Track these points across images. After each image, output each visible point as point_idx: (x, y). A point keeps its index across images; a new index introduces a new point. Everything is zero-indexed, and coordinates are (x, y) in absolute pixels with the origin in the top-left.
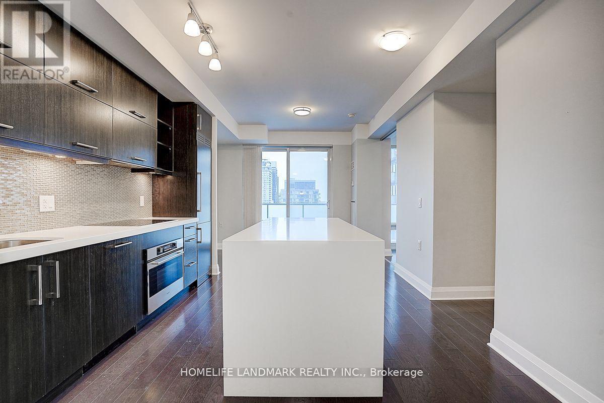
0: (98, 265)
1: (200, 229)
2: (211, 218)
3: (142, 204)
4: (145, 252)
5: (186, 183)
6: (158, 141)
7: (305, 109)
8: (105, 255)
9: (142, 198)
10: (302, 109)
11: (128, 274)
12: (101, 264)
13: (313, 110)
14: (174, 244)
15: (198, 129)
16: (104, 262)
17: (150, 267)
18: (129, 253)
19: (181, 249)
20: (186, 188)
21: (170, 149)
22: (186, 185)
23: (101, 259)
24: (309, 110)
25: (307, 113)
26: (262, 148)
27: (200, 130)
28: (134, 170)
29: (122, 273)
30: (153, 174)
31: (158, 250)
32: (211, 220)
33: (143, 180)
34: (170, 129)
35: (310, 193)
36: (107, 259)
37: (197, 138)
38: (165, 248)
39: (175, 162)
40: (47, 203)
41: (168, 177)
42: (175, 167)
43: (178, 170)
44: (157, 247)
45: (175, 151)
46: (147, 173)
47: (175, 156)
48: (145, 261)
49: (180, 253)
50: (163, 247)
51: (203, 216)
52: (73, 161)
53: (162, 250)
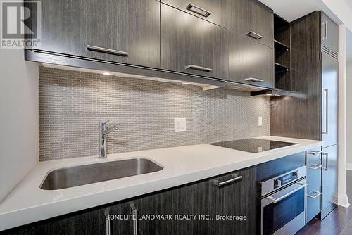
1: (325, 154)
3: (260, 124)
4: (259, 187)
5: (307, 102)
6: (275, 61)
9: (260, 119)
12: (201, 204)
14: (295, 174)
15: (323, 39)
16: (206, 201)
17: (265, 203)
18: (240, 188)
19: (303, 178)
20: (308, 108)
21: (287, 70)
22: (307, 105)
23: (201, 199)
28: (254, 94)
30: (270, 97)
31: (276, 183)
32: (338, 142)
33: (261, 104)
34: (287, 49)
37: (322, 49)
38: (284, 179)
39: (294, 83)
40: (180, 124)
41: (286, 98)
42: (293, 88)
43: (297, 90)
44: (275, 179)
45: (293, 71)
46: (265, 95)
47: (293, 75)
48: (259, 197)
49: (302, 185)
50: (281, 179)
51: (328, 139)
52: (201, 89)
53: (279, 182)
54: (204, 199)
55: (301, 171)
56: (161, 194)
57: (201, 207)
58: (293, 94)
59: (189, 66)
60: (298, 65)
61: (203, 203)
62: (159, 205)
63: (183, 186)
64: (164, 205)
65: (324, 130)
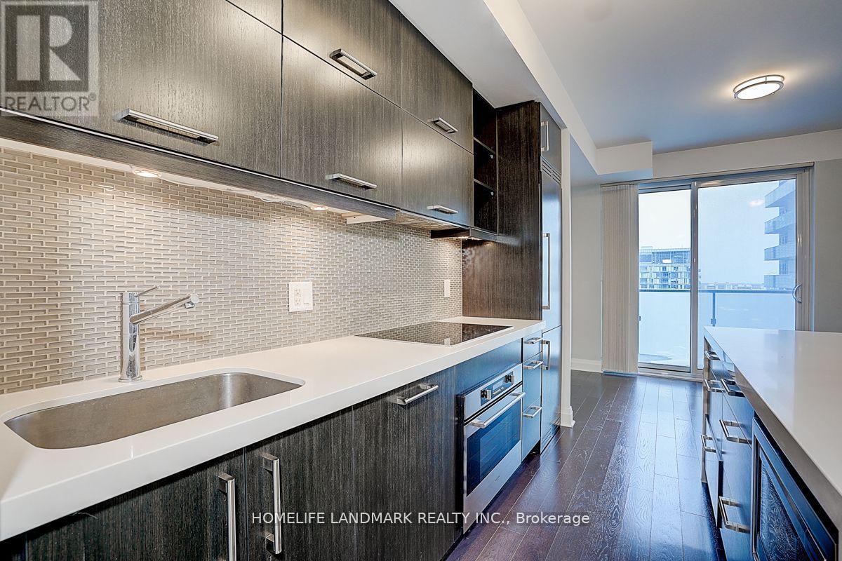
0: (370, 445)
1: (547, 343)
2: (561, 321)
3: (447, 294)
4: (459, 403)
5: (522, 254)
6: (475, 178)
7: (769, 79)
8: (385, 420)
9: (447, 282)
10: (764, 79)
11: (429, 454)
12: (377, 442)
13: (790, 76)
14: (508, 378)
15: (542, 149)
16: (384, 437)
17: (469, 431)
18: (432, 408)
19: (518, 385)
20: (522, 265)
21: (492, 193)
22: (522, 259)
23: (377, 432)
24: (779, 79)
25: (775, 87)
26: (639, 187)
27: (545, 152)
28: (437, 234)
29: (418, 453)
30: (464, 241)
31: (483, 394)
32: (561, 323)
33: (448, 252)
34: (492, 156)
35: (680, 269)
36: (390, 429)
37: (541, 166)
38: (494, 388)
39: (502, 218)
40: (302, 296)
41: (489, 245)
42: (501, 227)
43: (506, 231)
44: (482, 388)
45: (501, 197)
46: (455, 238)
47: (501, 204)
48: (461, 422)
49: (518, 395)
50: (490, 387)
51: (550, 316)
52: (342, 219)
53: (489, 393)
54: (380, 433)
55: (517, 373)
56: (314, 428)
57: (377, 448)
58: (502, 239)
59: (336, 176)
60: (508, 186)
61: (380, 440)
62: (312, 449)
63: (349, 409)
64: (320, 450)
65: (545, 303)
